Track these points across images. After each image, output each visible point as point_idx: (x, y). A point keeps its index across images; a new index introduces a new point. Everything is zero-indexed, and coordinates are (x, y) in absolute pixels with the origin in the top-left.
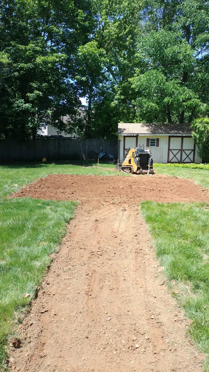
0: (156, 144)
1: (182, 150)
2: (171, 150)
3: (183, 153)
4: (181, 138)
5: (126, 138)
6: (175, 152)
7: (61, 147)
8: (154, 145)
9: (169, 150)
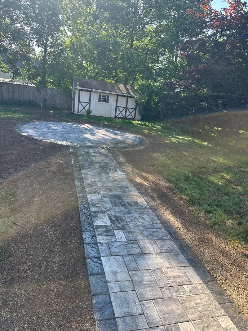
0: (106, 100)
1: (126, 108)
2: (118, 107)
3: (127, 111)
4: (126, 98)
5: (81, 91)
6: (121, 109)
7: (16, 92)
8: (105, 101)
9: (117, 106)
